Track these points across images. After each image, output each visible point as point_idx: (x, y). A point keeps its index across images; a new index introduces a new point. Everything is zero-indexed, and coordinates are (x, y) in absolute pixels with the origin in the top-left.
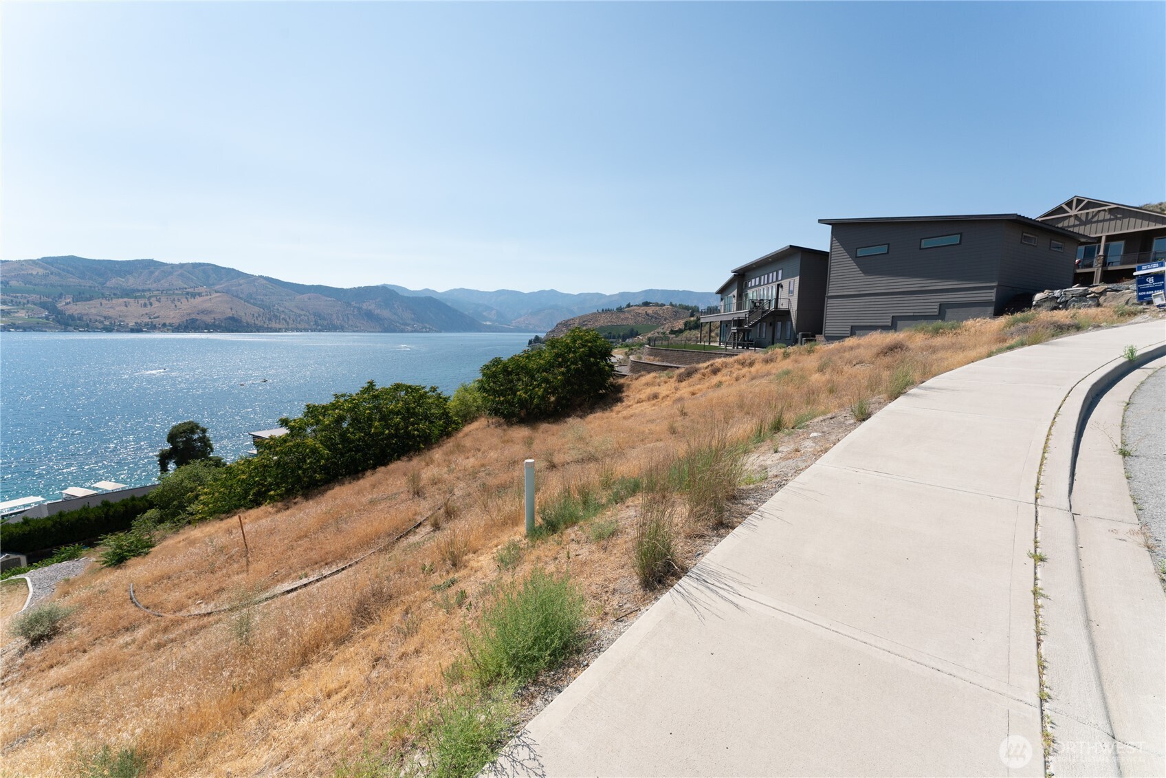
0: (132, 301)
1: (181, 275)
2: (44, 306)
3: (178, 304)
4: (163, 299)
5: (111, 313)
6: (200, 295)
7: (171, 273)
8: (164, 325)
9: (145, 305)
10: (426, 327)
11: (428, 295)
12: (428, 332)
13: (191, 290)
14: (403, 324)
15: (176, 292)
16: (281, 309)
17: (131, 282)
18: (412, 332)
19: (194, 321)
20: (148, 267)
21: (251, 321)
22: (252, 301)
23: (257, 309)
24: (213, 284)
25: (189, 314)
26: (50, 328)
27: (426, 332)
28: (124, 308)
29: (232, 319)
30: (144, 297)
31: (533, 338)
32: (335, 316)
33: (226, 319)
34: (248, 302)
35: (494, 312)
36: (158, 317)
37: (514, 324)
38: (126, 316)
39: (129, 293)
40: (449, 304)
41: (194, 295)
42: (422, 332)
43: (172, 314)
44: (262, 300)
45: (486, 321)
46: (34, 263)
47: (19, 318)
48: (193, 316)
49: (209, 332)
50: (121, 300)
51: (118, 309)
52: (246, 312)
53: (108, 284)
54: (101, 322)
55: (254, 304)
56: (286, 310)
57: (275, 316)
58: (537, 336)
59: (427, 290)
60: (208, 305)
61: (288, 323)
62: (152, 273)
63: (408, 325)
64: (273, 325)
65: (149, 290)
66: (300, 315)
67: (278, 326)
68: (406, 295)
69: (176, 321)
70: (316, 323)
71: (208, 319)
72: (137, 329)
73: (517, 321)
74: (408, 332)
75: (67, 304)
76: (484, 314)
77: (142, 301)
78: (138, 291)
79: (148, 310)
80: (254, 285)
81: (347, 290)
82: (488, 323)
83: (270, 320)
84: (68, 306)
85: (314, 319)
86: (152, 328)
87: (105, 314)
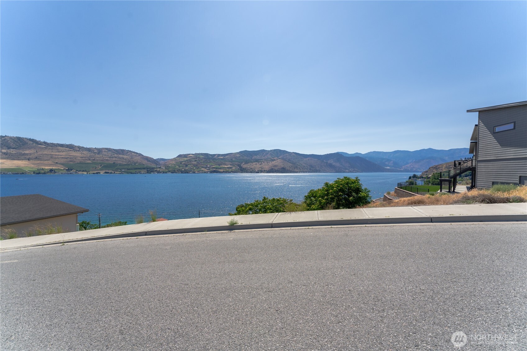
0: (257, 163)
1: (271, 154)
2: (239, 165)
3: (269, 163)
4: (265, 162)
5: (252, 167)
6: (275, 160)
7: (268, 154)
8: (265, 171)
9: (260, 164)
10: (355, 170)
11: (357, 155)
12: (356, 172)
13: (272, 159)
14: (345, 169)
15: (269, 159)
16: (298, 164)
17: (258, 157)
18: (349, 172)
19: (272, 169)
20: (263, 151)
21: (288, 168)
22: (290, 161)
23: (291, 164)
24: (279, 156)
25: (271, 167)
26: (239, 172)
27: (355, 172)
28: (255, 165)
29: (283, 168)
30: (260, 162)
31: (412, 175)
32: (317, 166)
33: (281, 168)
34: (288, 162)
35: (392, 162)
36: (263, 168)
37: (403, 168)
38: (256, 168)
39: (257, 161)
40: (367, 159)
41: (273, 160)
42: (353, 172)
43: (266, 167)
44: (293, 161)
45: (387, 167)
46: (238, 153)
47: (233, 169)
48: (272, 168)
49: (276, 173)
50: (255, 163)
51: (254, 166)
52: (288, 165)
53: (253, 158)
54: (250, 170)
55: (290, 163)
56: (300, 164)
57: (296, 167)
58: (414, 174)
59: (357, 153)
60: (276, 164)
61: (300, 169)
62: (263, 154)
63: (346, 169)
64: (296, 170)
65: (262, 159)
66: (305, 166)
67: (297, 170)
68: (347, 156)
69: (267, 169)
70: (310, 169)
71: (276, 168)
72: (258, 172)
73: (405, 166)
74: (347, 172)
75: (243, 165)
76: (386, 163)
77: (260, 163)
78: (259, 160)
79: (261, 166)
80: (291, 156)
81: (323, 155)
82: (388, 168)
83: (294, 168)
84: (244, 166)
85: (309, 168)
86: (262, 172)
87: (251, 167)
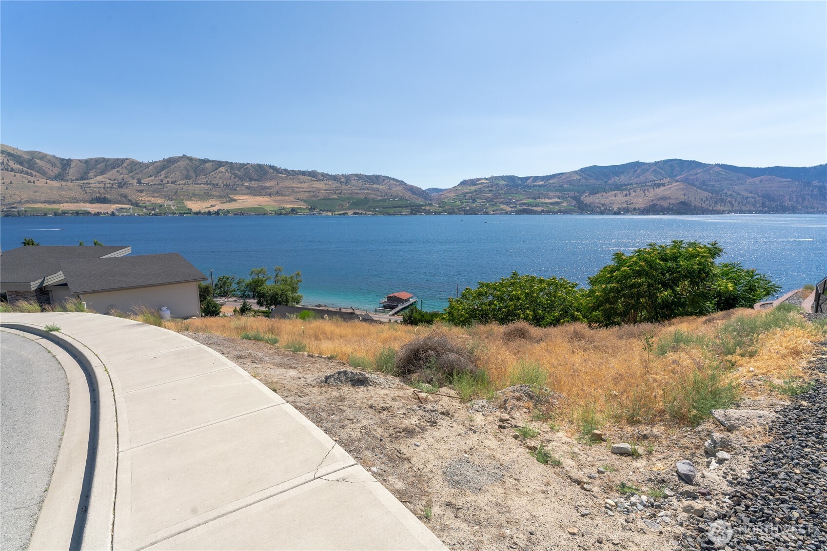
0: (619, 192)
1: (655, 171)
2: (575, 198)
3: (647, 193)
4: (638, 190)
5: (607, 201)
6: (663, 185)
7: (647, 170)
8: (635, 209)
9: (626, 195)
13: (658, 182)
15: (648, 184)
16: (729, 193)
17: (622, 179)
19: (655, 205)
20: (636, 166)
21: (698, 203)
22: (704, 187)
23: (706, 194)
24: (676, 176)
25: (652, 201)
26: (575, 212)
28: (613, 198)
29: (683, 203)
30: (626, 189)
32: (787, 197)
33: (678, 204)
34: (700, 188)
36: (632, 203)
38: (613, 204)
39: (618, 187)
41: (659, 186)
43: (640, 200)
44: (714, 186)
46: (576, 172)
47: (563, 206)
48: (655, 202)
49: (664, 214)
50: (613, 193)
51: (610, 198)
52: (697, 196)
53: (610, 182)
54: (600, 208)
55: (705, 190)
56: (734, 194)
57: (722, 200)
60: (667, 193)
61: (732, 206)
62: (636, 171)
64: (719, 207)
65: (631, 184)
66: (747, 198)
67: (722, 208)
69: (642, 206)
70: (763, 205)
71: (665, 204)
72: (617, 213)
75: (586, 197)
77: (625, 193)
78: (625, 185)
79: (626, 199)
80: (709, 174)
81: (810, 168)
83: (716, 203)
84: (588, 199)
85: (761, 201)
86: (627, 211)
87: (603, 202)
